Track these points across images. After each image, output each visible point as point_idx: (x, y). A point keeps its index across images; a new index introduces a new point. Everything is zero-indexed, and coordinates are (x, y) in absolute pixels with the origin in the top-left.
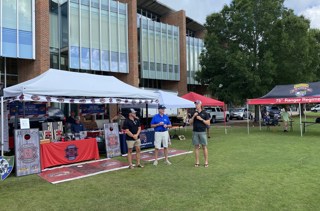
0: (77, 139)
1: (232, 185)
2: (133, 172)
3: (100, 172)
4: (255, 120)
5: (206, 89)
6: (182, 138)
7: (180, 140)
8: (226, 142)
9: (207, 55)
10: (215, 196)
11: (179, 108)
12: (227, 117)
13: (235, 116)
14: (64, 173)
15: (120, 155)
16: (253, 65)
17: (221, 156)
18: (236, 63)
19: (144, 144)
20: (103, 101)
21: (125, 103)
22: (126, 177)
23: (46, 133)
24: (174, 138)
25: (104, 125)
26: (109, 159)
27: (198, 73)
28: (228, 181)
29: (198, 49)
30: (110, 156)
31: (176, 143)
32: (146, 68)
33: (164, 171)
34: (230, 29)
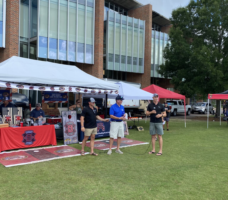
0: (35, 125)
1: (182, 179)
2: (86, 160)
3: (53, 159)
4: (216, 115)
5: (169, 82)
6: (141, 129)
7: (138, 130)
8: (184, 135)
9: (171, 49)
10: (163, 190)
11: (141, 100)
12: (188, 111)
13: (197, 110)
14: (19, 157)
15: (77, 142)
16: (217, 61)
17: (177, 149)
18: (200, 57)
19: (102, 133)
20: (63, 89)
21: (84, 92)
22: (78, 165)
23: (6, 117)
24: (132, 128)
25: (63, 112)
26: (66, 145)
27: (162, 66)
28: (179, 175)
29: (163, 43)
30: (67, 142)
31: (134, 134)
32: (111, 60)
33: (116, 161)
34: (195, 24)
